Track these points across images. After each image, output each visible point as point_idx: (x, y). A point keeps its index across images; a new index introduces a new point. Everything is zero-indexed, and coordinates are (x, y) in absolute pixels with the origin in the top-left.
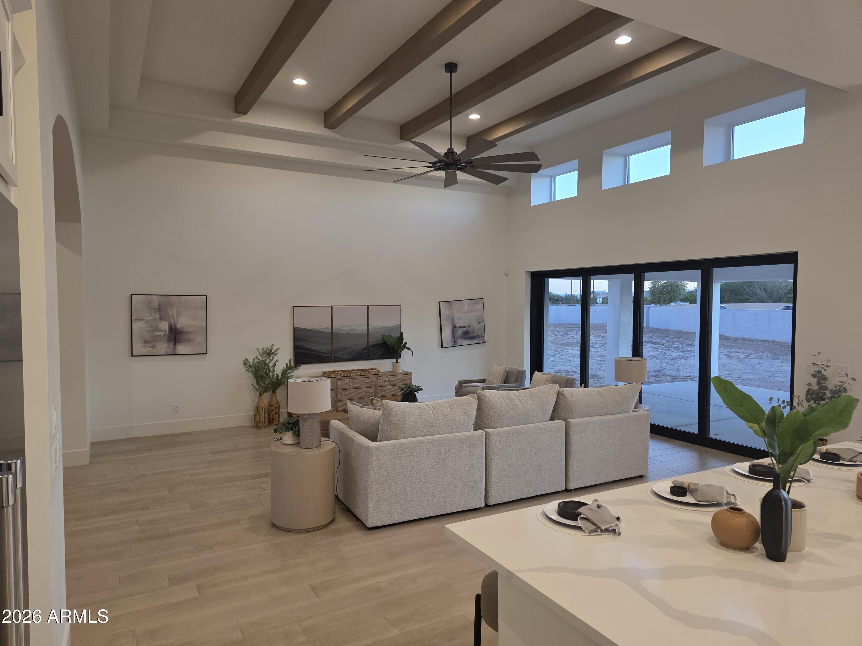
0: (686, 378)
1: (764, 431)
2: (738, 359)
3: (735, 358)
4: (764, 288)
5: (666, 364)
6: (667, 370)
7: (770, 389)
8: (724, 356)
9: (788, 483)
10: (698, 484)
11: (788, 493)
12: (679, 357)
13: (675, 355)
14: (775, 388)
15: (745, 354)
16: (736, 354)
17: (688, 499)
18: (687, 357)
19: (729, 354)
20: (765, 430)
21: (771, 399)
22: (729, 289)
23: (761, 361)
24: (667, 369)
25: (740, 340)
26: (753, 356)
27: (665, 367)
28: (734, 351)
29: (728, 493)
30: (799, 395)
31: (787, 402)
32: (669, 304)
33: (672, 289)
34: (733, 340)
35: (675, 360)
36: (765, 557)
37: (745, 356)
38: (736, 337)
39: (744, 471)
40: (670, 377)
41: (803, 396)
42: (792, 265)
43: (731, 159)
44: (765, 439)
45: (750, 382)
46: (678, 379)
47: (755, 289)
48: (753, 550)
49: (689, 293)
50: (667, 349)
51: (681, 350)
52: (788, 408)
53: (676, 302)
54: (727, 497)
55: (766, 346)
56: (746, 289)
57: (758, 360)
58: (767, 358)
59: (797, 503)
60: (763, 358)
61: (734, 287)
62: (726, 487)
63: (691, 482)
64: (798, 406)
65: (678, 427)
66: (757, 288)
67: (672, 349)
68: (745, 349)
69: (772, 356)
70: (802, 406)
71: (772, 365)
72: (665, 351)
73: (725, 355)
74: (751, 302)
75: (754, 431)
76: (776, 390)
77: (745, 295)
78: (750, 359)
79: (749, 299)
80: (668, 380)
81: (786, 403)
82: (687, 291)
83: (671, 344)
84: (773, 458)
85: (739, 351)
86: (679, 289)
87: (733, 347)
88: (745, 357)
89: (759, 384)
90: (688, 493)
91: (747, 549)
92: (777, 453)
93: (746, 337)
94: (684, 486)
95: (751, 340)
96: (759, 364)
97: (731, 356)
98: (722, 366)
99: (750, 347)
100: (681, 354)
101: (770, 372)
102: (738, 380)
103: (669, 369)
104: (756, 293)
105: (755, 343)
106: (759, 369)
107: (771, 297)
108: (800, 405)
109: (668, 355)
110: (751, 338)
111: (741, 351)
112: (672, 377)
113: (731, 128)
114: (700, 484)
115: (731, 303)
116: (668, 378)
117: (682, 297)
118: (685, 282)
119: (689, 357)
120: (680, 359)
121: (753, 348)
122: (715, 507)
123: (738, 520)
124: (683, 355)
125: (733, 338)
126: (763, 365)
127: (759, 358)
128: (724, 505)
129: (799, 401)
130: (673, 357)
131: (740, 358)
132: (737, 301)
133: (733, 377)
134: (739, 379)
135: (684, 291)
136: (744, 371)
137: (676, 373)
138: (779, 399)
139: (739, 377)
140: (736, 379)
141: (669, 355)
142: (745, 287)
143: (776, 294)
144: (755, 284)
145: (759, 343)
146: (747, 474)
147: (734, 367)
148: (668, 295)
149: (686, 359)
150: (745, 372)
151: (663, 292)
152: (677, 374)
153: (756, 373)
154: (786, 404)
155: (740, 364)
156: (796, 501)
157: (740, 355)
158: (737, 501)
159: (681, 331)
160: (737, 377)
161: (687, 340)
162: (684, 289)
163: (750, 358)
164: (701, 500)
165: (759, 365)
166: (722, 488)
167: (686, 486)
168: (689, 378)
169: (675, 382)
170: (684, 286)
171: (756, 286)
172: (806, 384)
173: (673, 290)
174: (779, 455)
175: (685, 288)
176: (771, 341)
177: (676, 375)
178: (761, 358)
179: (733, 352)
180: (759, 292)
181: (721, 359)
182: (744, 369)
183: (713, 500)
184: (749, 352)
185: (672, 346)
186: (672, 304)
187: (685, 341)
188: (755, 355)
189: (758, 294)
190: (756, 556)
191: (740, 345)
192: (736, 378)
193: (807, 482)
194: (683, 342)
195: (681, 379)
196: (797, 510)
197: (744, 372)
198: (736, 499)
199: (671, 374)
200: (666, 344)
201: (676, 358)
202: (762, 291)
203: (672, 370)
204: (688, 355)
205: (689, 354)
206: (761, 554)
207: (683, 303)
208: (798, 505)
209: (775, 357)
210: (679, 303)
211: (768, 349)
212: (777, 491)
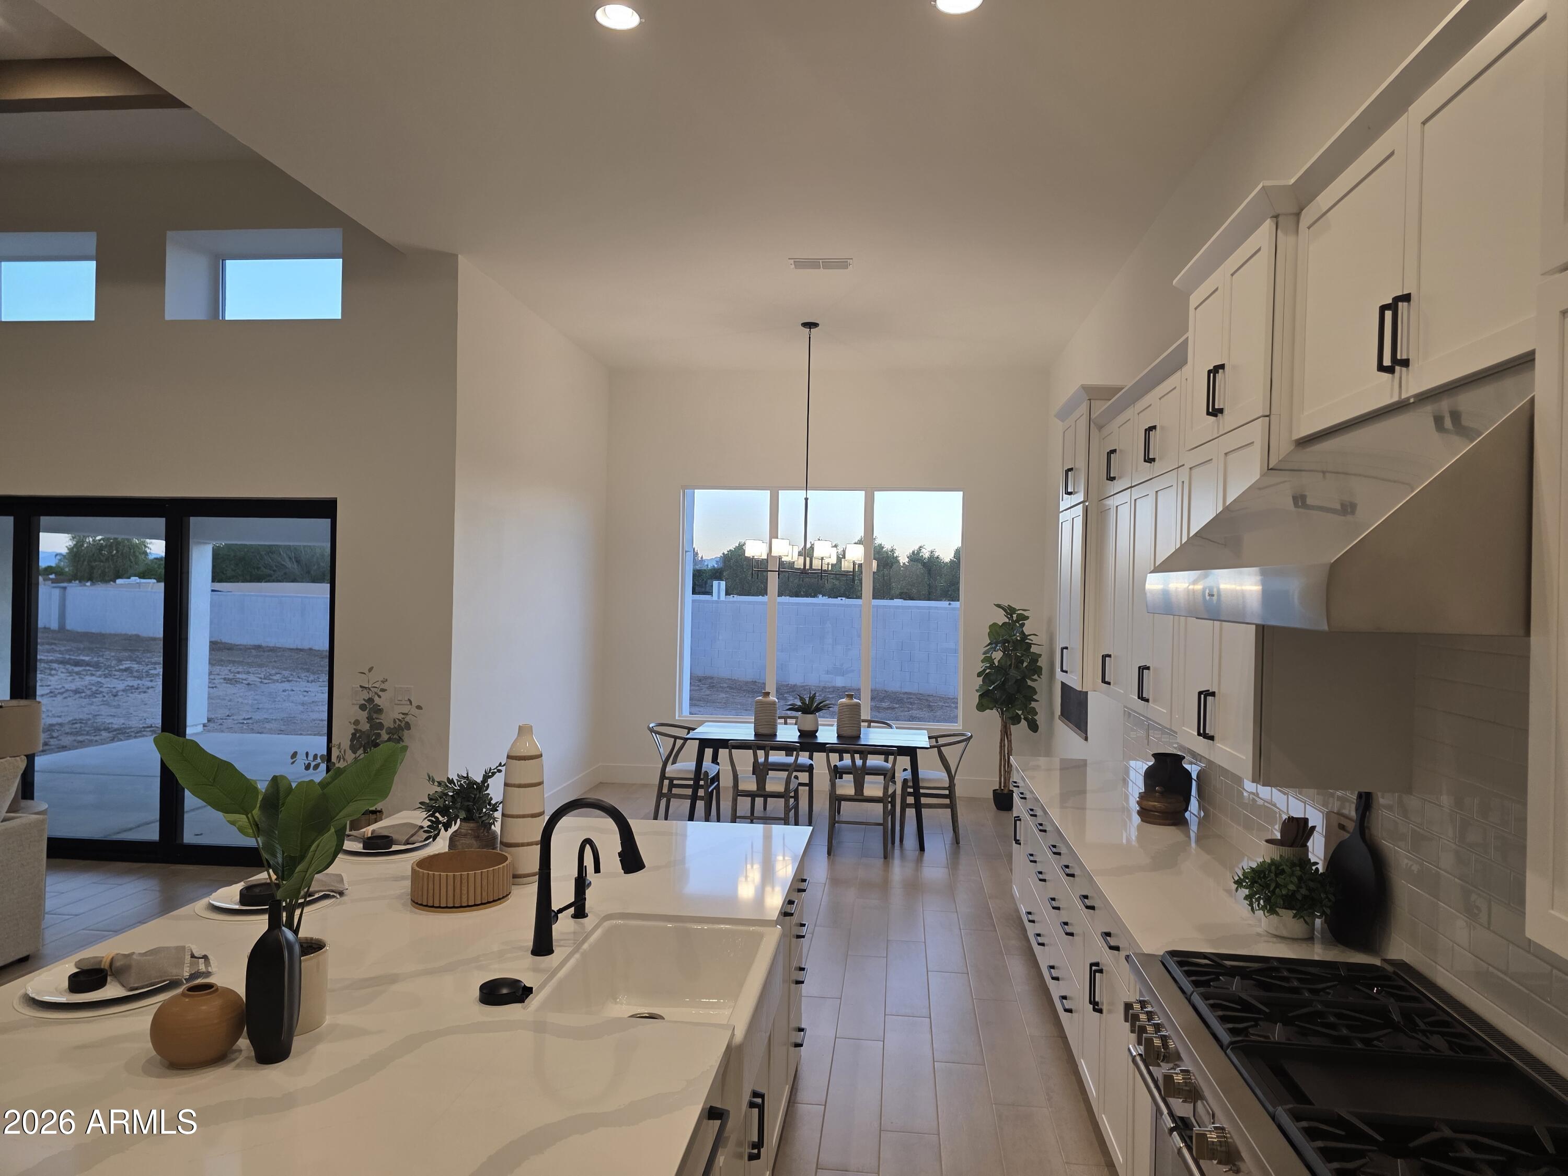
0: (144, 731)
1: (257, 825)
2: (248, 684)
3: (242, 683)
4: (295, 558)
5: (101, 705)
6: (103, 717)
7: (301, 734)
8: (222, 681)
9: (298, 908)
10: (133, 953)
11: (296, 932)
12: (132, 689)
13: (121, 686)
14: (309, 732)
15: (260, 676)
16: (244, 676)
17: (112, 990)
18: (148, 688)
19: (231, 676)
20: (259, 823)
21: (294, 755)
22: (235, 556)
23: (286, 685)
24: (102, 715)
25: (253, 651)
26: (275, 678)
27: (98, 711)
28: (240, 670)
29: (193, 956)
30: (340, 743)
31: (322, 756)
32: (112, 583)
33: (120, 553)
34: (241, 649)
35: (122, 695)
36: (254, 1062)
37: (261, 678)
38: (245, 646)
39: (232, 902)
40: (109, 732)
41: (346, 744)
42: (327, 522)
43: (221, 318)
44: (259, 839)
45: (267, 726)
46: (126, 735)
47: (281, 558)
48: (233, 1056)
49: (155, 561)
50: (104, 674)
51: (135, 674)
52: (323, 767)
53: (129, 578)
54: (191, 964)
55: (297, 659)
56: (266, 558)
57: (283, 684)
58: (298, 680)
59: (313, 942)
60: (291, 681)
61: (243, 553)
62: (190, 945)
63: (117, 954)
64: (339, 762)
65: (118, 833)
66: (285, 555)
67: (117, 673)
68: (261, 666)
69: (306, 676)
70: (344, 760)
71: (306, 691)
72: (99, 679)
73: (225, 679)
74: (273, 581)
75: (238, 828)
76: (311, 735)
77: (262, 568)
78: (269, 683)
79: (270, 576)
80: (104, 739)
81: (319, 758)
82: (151, 557)
83: (114, 663)
84: (271, 871)
85: (250, 670)
86: (134, 552)
87: (240, 663)
88: (260, 680)
89: (283, 728)
90: (109, 979)
91: (220, 1057)
92: (280, 860)
93: (264, 644)
94: (101, 965)
95: (273, 650)
96: (284, 691)
97: (236, 681)
98: (219, 701)
99: (271, 662)
100: (135, 683)
101: (303, 704)
102: (247, 723)
103: (108, 716)
104: (283, 565)
105: (280, 654)
106: (285, 701)
107: (308, 572)
108: (342, 760)
109: (105, 686)
110: (272, 645)
111: (253, 669)
112: (112, 732)
113: (219, 262)
114: (137, 952)
115: (238, 582)
116: (105, 734)
117: (141, 568)
118: (148, 541)
119: (152, 687)
120: (132, 693)
121: (274, 663)
122: (165, 992)
123: (204, 1008)
124: (139, 684)
125: (241, 647)
126: (290, 693)
127: (284, 681)
128: (185, 982)
129: (340, 752)
130: (118, 689)
131: (251, 683)
132: (248, 578)
133: (237, 720)
134: (248, 721)
135: (145, 557)
136: (256, 707)
137: (123, 721)
138: (307, 754)
139: (248, 719)
140: (243, 723)
141: (109, 686)
142: (263, 553)
143: (316, 567)
144: (280, 549)
145: (286, 655)
146: (237, 907)
147: (240, 700)
148: (111, 563)
149: (145, 692)
150: (260, 707)
151: (100, 558)
152: (123, 724)
153: (278, 709)
154: (319, 760)
155: (251, 695)
156: (312, 939)
157: (252, 678)
158: (211, 966)
159: (137, 636)
160: (244, 719)
161: (149, 655)
162: (146, 553)
163: (270, 681)
164: (136, 985)
165: (285, 693)
166: (183, 948)
167: (105, 966)
168: (148, 729)
169: (118, 741)
170: (146, 547)
171: (282, 553)
172: (350, 722)
173: (122, 554)
174: (283, 864)
175: (148, 551)
176: (305, 650)
177: (122, 726)
178: (288, 681)
179: (238, 673)
180: (289, 564)
181: (216, 687)
182: (258, 703)
183: (163, 979)
184: (268, 670)
185: (117, 668)
186: (119, 581)
187: (144, 655)
188: (279, 675)
189: (286, 568)
190: (238, 1066)
191: (253, 659)
192: (241, 721)
193: (338, 896)
194: (141, 658)
195: (132, 734)
196: (312, 955)
197: (258, 708)
198: (210, 963)
199: (110, 726)
200: (102, 663)
201: (123, 691)
202: (293, 562)
203: (114, 716)
204: (150, 684)
205: (151, 681)
206: (248, 1058)
207: (143, 581)
208: (313, 946)
209: (312, 678)
210: (135, 579)
211: (301, 664)
212: (276, 931)
